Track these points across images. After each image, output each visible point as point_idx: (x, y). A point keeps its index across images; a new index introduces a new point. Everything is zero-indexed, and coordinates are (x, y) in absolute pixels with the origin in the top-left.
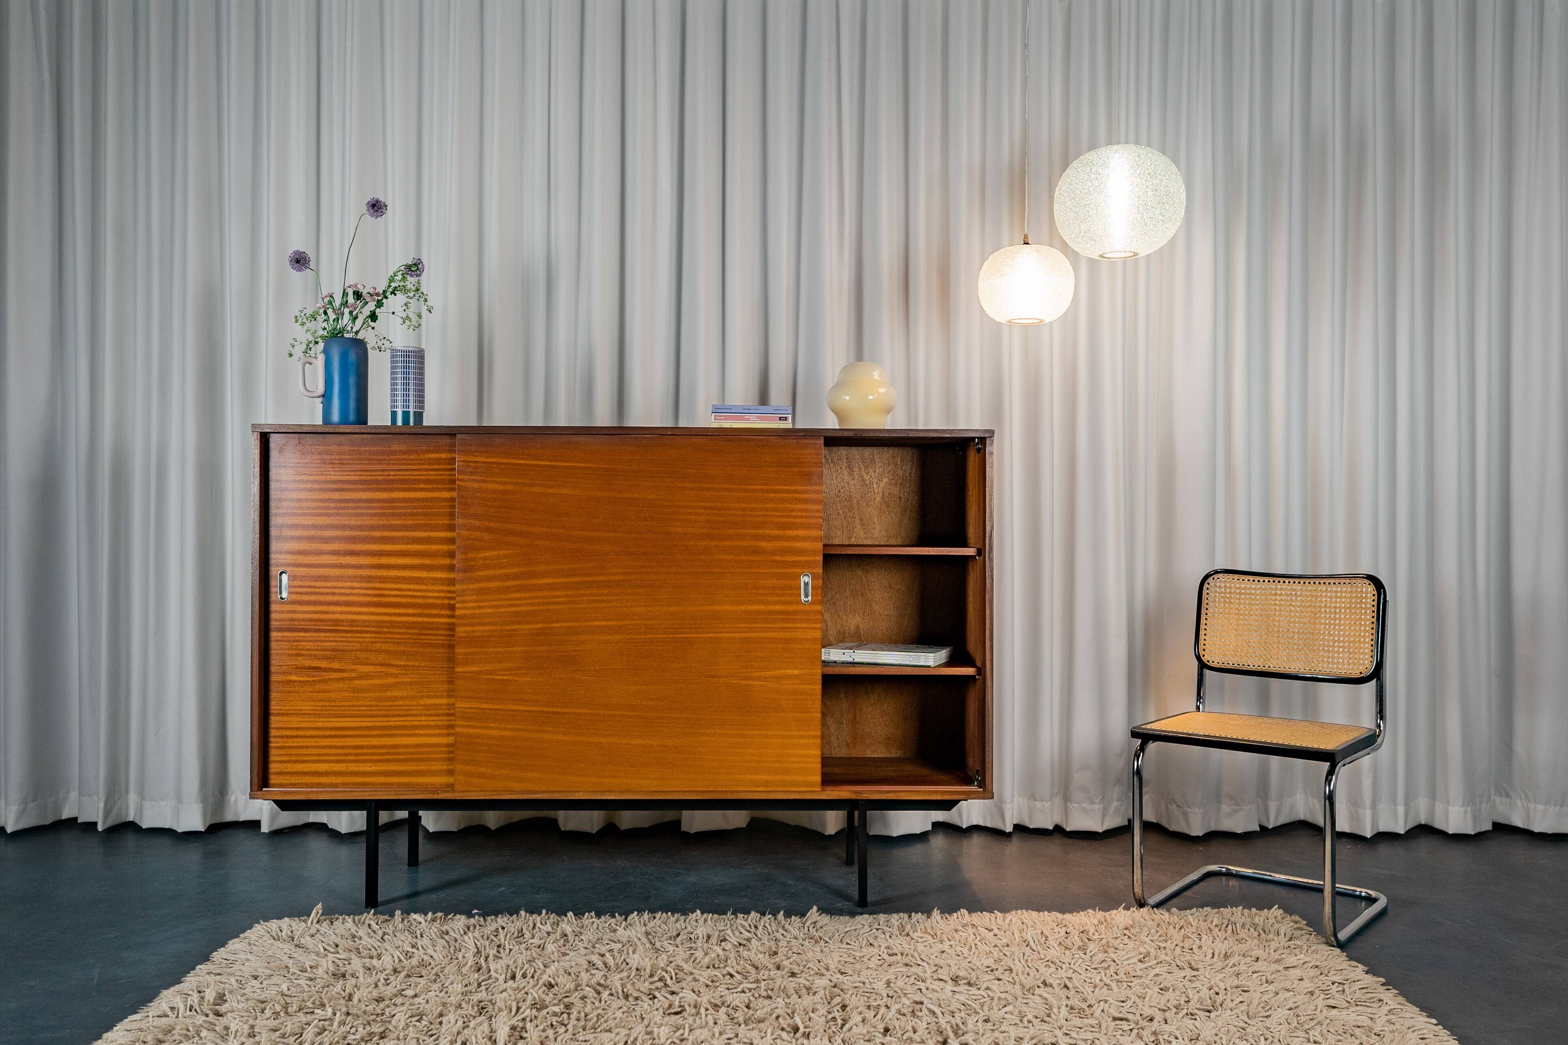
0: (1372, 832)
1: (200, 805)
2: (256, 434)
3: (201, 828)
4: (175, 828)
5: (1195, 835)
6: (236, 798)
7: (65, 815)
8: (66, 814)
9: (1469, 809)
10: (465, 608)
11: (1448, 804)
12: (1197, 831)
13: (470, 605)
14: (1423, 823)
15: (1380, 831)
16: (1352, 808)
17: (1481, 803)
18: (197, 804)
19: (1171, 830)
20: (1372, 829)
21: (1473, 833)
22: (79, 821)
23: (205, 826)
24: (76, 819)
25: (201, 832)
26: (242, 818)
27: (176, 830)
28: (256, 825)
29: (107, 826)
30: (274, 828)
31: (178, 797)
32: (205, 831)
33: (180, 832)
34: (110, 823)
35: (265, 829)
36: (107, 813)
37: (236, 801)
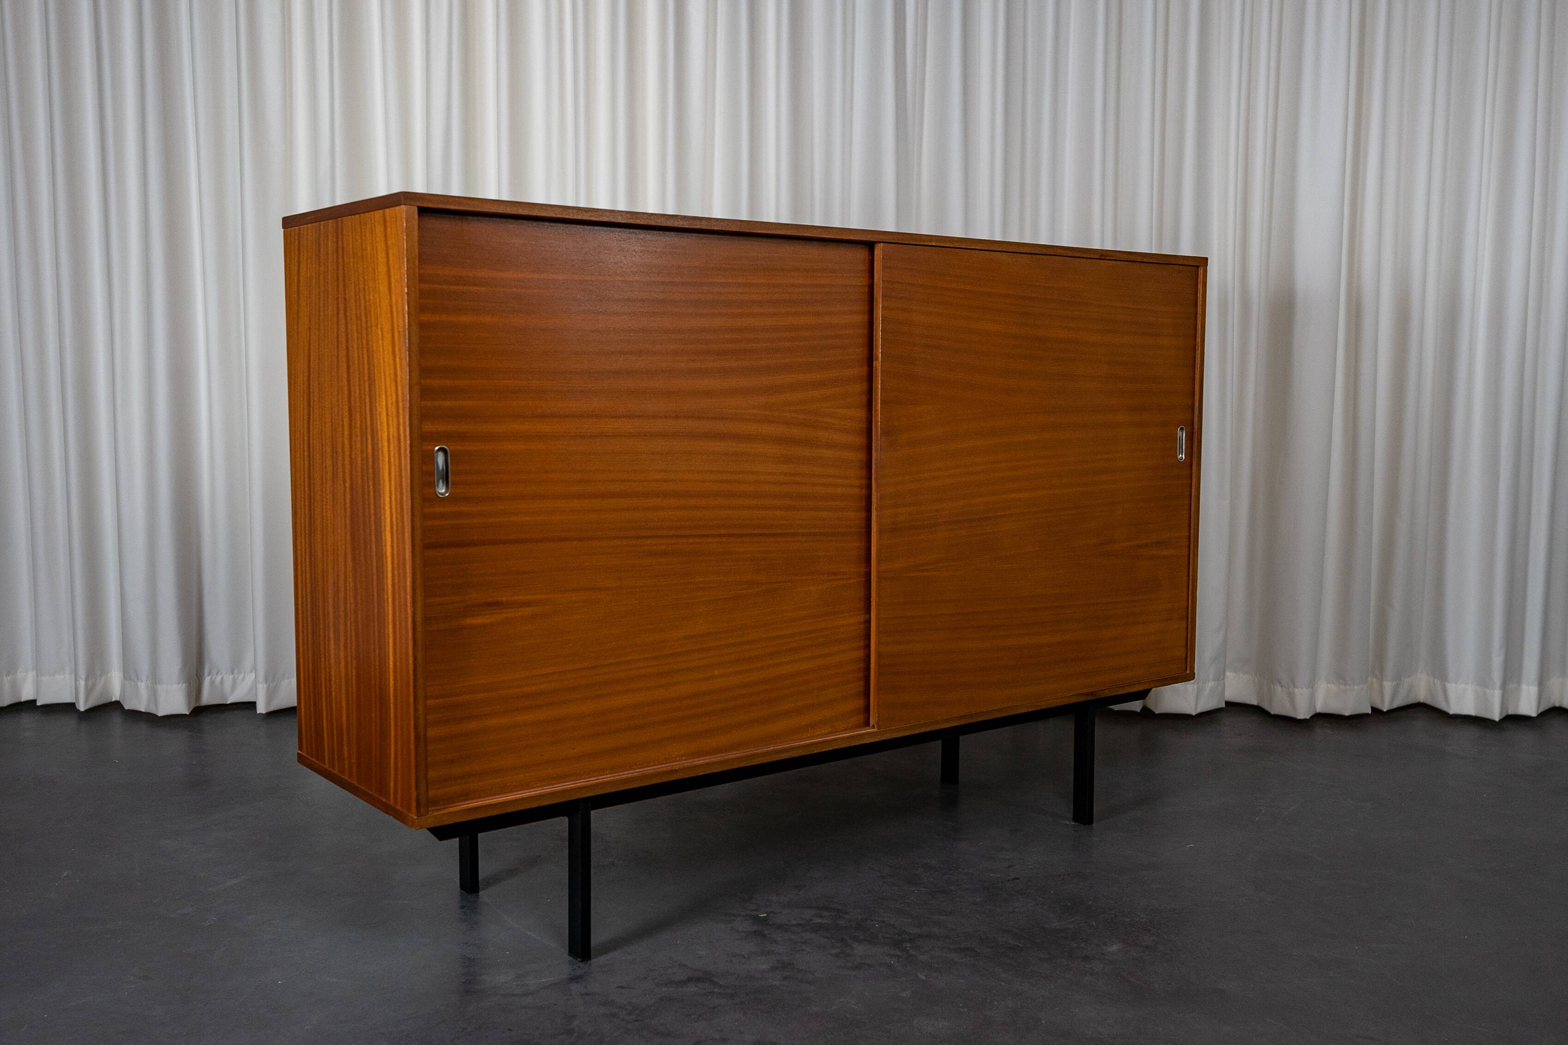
0: (1501, 714)
1: (184, 685)
3: (186, 711)
4: (152, 710)
5: (1302, 718)
6: (222, 678)
7: (24, 698)
8: (26, 695)
12: (1303, 713)
19: (1272, 713)
20: (1501, 711)
22: (38, 704)
23: (189, 708)
24: (34, 701)
25: (185, 715)
26: (230, 701)
27: (155, 713)
28: (252, 705)
29: (88, 707)
30: (273, 708)
31: (155, 678)
32: (190, 714)
33: (159, 715)
34: (91, 703)
35: (261, 709)
36: (89, 692)
37: (222, 681)
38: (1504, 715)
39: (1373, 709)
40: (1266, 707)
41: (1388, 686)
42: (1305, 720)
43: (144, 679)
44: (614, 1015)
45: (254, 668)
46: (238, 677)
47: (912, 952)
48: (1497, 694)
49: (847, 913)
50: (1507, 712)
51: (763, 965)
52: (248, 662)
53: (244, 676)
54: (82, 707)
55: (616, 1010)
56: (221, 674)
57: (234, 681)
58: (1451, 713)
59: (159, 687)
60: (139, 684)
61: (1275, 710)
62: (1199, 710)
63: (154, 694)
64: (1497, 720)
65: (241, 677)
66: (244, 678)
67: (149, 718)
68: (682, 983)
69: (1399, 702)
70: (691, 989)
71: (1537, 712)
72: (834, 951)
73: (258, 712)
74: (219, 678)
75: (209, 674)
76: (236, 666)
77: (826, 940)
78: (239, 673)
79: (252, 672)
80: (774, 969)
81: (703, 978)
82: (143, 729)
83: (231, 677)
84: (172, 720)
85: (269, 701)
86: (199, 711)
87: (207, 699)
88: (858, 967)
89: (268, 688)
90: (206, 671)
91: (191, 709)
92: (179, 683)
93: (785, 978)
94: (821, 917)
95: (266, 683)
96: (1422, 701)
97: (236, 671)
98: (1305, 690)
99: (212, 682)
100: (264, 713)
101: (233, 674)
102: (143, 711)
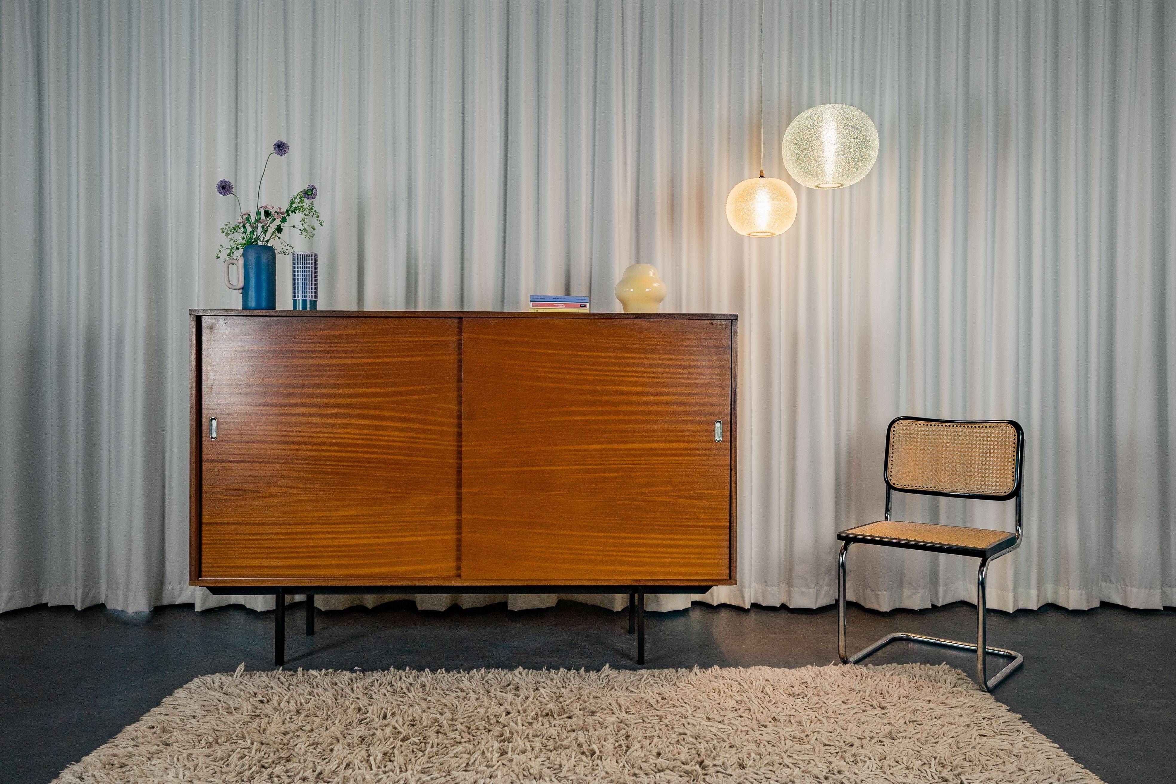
1: (146, 593)
2: (191, 316)
3: (148, 611)
5: (884, 611)
9: (1084, 592)
11: (1068, 588)
12: (885, 607)
14: (1050, 602)
15: (1019, 608)
17: (1092, 587)
19: (866, 607)
20: (1014, 607)
21: (1086, 609)
22: (49, 606)
23: (149, 608)
26: (177, 602)
27: (127, 611)
28: (191, 606)
29: (84, 607)
30: (205, 608)
31: (128, 586)
32: (150, 613)
34: (86, 605)
35: (198, 608)
36: (84, 598)
37: (173, 590)
38: (1016, 609)
39: (932, 605)
40: (862, 603)
41: (941, 589)
42: (886, 612)
43: (121, 588)
46: (183, 585)
48: (1011, 595)
54: (79, 608)
56: (173, 585)
57: (181, 589)
59: (130, 594)
60: (118, 592)
61: (868, 606)
62: (818, 606)
63: (126, 599)
64: (1011, 612)
66: (187, 586)
69: (949, 600)
71: (1038, 607)
74: (171, 588)
76: (183, 577)
83: (179, 586)
85: (203, 604)
86: (158, 610)
87: (164, 600)
89: (203, 594)
91: (152, 609)
92: (143, 592)
95: (202, 591)
96: (960, 600)
97: (183, 582)
98: (885, 592)
99: (168, 590)
101: (180, 584)
102: (120, 610)
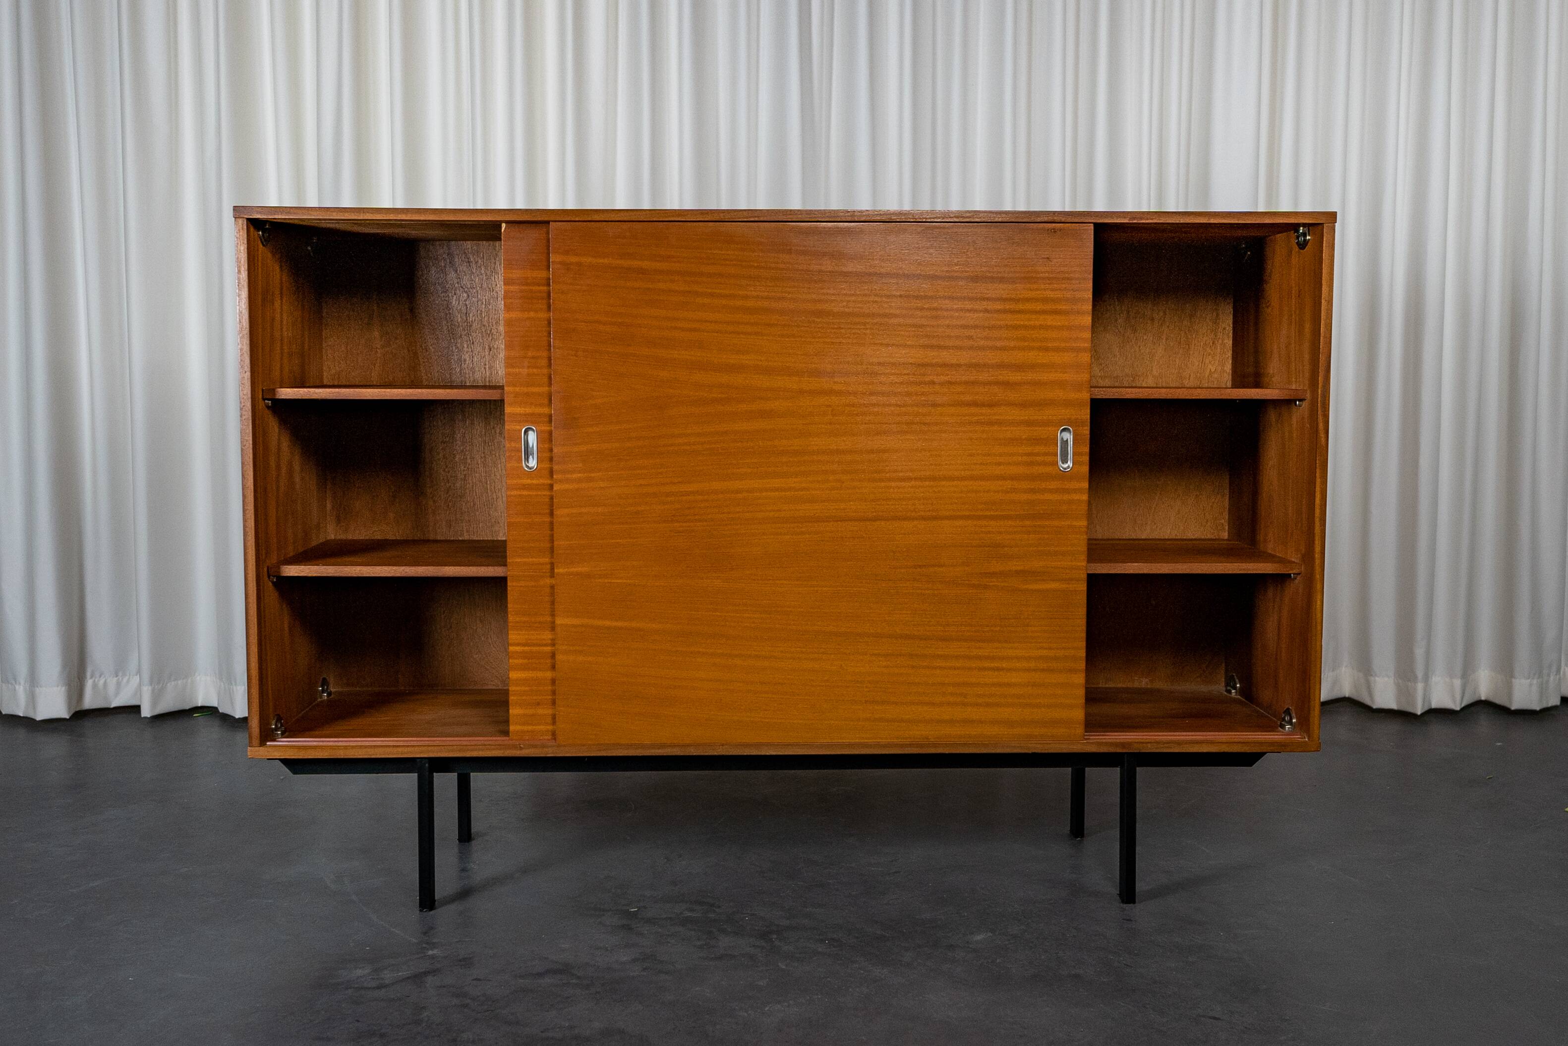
0: (1422, 709)
1: (63, 688)
2: (240, 221)
3: (64, 714)
4: (31, 715)
6: (105, 682)
9: (1535, 682)
10: (568, 481)
11: (1512, 676)
13: (575, 476)
14: (1483, 698)
15: (1434, 706)
16: (1400, 681)
17: (1549, 675)
18: (60, 687)
20: (1423, 705)
21: (1538, 709)
23: (69, 712)
25: (65, 719)
26: (114, 705)
27: (33, 717)
28: (136, 709)
30: (158, 711)
31: (33, 679)
32: (70, 718)
33: (38, 719)
35: (146, 712)
38: (1426, 709)
43: (22, 682)
44: (466, 1006)
45: (139, 672)
46: (122, 679)
47: (777, 943)
49: (719, 907)
50: (1430, 704)
51: (625, 957)
52: (133, 665)
53: (129, 678)
55: (469, 1001)
56: (105, 677)
57: (118, 684)
58: (1374, 707)
59: (37, 690)
60: (17, 687)
63: (32, 698)
64: (1420, 713)
65: (125, 680)
66: (128, 681)
67: (27, 723)
68: (540, 975)
70: (547, 980)
71: (1461, 704)
72: (699, 943)
73: (142, 716)
74: (102, 682)
75: (91, 678)
76: (120, 668)
77: (693, 932)
78: (124, 675)
79: (137, 675)
80: (634, 960)
81: (565, 970)
82: (21, 733)
83: (115, 679)
84: (52, 724)
85: (154, 703)
86: (80, 715)
87: (89, 702)
88: (720, 958)
89: (153, 690)
90: (88, 674)
91: (72, 713)
92: (58, 686)
93: (644, 969)
94: (692, 910)
95: (151, 685)
96: (1347, 696)
97: (120, 674)
99: (95, 686)
100: (149, 716)
101: (117, 676)
102: (21, 715)
